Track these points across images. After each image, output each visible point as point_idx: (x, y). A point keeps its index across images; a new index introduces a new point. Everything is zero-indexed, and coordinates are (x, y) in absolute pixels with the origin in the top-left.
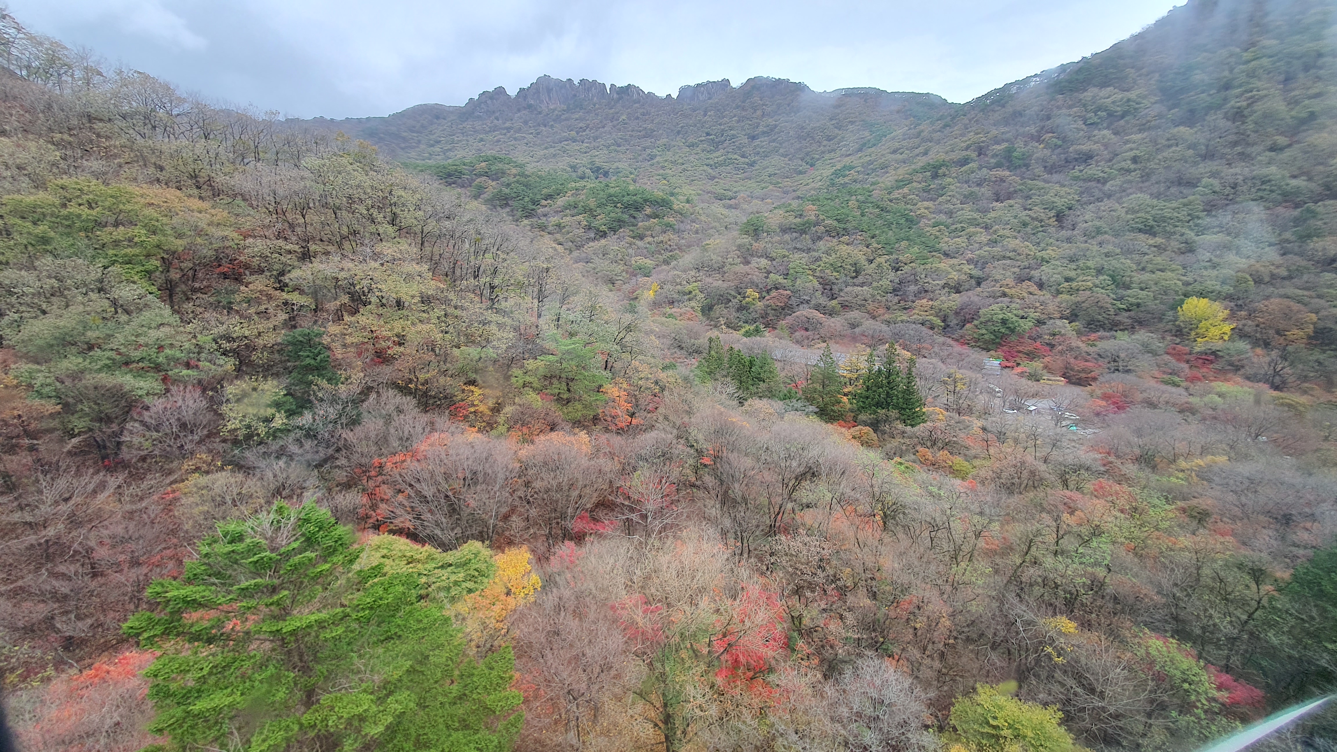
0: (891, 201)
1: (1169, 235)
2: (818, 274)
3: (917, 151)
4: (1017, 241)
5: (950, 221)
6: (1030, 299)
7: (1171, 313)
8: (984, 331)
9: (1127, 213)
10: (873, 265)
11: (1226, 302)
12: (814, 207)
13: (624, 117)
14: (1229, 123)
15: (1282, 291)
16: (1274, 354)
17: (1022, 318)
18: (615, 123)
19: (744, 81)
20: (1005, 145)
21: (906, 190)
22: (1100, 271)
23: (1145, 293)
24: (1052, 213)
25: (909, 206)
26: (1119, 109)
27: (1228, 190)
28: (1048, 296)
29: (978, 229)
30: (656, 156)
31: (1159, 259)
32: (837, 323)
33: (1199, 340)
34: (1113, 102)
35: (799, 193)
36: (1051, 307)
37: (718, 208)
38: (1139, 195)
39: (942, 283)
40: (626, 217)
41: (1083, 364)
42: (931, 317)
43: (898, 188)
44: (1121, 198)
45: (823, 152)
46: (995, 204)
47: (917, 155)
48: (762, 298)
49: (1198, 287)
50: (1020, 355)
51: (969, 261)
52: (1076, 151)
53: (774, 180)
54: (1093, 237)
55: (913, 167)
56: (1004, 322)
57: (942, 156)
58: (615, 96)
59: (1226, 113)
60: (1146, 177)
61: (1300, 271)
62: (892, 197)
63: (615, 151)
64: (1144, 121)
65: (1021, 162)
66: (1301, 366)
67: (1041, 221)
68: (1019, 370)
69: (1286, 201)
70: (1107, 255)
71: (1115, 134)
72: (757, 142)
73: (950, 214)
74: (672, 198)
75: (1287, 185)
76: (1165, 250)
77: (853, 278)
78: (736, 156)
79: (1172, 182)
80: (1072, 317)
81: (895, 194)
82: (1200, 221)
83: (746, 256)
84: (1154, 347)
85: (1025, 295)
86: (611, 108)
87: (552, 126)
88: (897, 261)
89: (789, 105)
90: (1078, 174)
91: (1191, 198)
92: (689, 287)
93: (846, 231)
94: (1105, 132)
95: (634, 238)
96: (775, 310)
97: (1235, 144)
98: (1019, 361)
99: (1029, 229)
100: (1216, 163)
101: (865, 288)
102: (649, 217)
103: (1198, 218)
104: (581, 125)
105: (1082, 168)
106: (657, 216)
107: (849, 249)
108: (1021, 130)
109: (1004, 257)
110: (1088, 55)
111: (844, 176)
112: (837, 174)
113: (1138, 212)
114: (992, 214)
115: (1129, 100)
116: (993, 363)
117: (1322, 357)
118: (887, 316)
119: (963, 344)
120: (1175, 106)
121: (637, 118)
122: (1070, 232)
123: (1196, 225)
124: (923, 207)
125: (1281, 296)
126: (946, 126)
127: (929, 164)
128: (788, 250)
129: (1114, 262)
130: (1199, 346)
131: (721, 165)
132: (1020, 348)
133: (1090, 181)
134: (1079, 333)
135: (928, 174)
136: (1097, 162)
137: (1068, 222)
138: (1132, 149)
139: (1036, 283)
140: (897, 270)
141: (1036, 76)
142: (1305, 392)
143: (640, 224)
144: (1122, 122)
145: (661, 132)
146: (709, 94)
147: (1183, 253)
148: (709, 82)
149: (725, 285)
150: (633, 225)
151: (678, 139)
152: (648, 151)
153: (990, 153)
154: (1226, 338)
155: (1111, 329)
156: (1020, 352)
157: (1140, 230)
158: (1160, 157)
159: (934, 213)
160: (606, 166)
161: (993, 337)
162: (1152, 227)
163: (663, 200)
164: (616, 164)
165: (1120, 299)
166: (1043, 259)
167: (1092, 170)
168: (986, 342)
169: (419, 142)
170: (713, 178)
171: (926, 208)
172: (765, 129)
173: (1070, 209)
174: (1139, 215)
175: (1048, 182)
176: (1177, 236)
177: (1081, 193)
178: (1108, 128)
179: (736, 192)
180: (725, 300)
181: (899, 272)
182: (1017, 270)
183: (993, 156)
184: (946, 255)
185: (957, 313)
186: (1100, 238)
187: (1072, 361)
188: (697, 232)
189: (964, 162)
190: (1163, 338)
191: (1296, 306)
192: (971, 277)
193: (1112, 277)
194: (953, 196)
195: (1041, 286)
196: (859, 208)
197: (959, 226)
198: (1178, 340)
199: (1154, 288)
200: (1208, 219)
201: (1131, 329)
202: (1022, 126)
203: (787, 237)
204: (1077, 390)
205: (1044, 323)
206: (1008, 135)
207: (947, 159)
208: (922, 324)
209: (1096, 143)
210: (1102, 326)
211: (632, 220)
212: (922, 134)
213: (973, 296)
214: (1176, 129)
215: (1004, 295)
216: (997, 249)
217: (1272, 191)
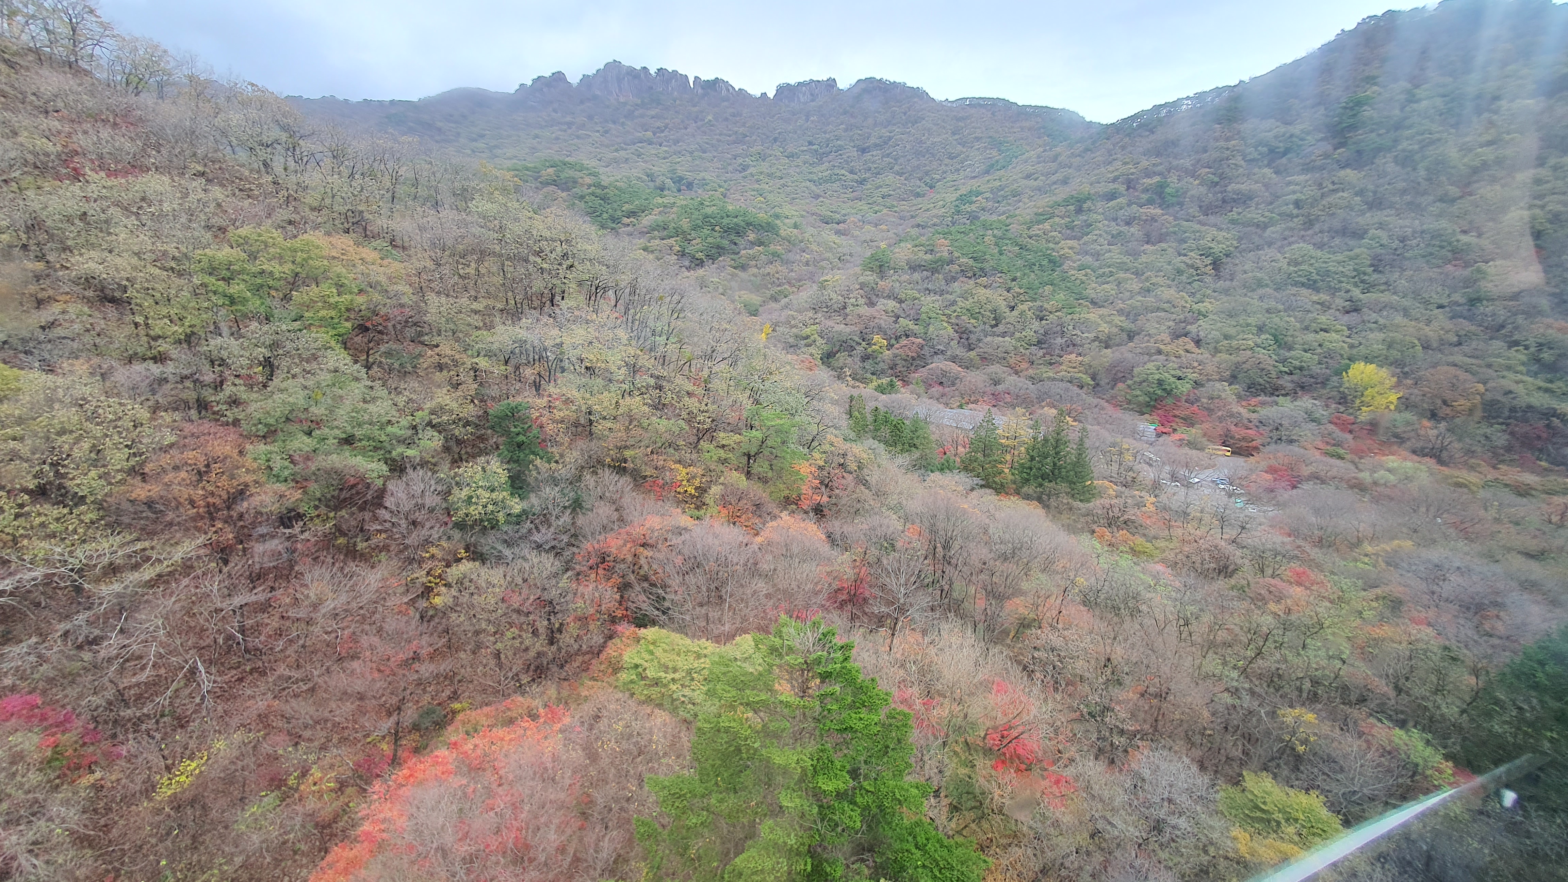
0: (1030, 238)
1: (1333, 291)
2: (953, 320)
3: (1054, 178)
4: (1172, 291)
5: (1097, 264)
6: (1186, 358)
7: (1335, 378)
8: (1139, 393)
9: (1289, 264)
10: (1015, 313)
11: (1393, 368)
12: (946, 242)
13: (710, 118)
14: (1398, 168)
15: (1451, 359)
16: (1443, 425)
17: (1179, 378)
18: (700, 123)
19: (853, 82)
20: (1157, 179)
21: (1047, 226)
22: (1261, 329)
23: (1309, 355)
24: (1209, 261)
25: (1051, 245)
26: (1281, 145)
27: (1396, 244)
28: (1207, 355)
29: (1128, 275)
30: (748, 166)
31: (1323, 318)
32: (976, 378)
33: (1364, 408)
34: (1276, 137)
35: (919, 220)
36: (1210, 368)
37: (828, 235)
38: (1301, 245)
39: (1091, 336)
40: (725, 243)
41: (1244, 432)
42: (1080, 375)
43: (1039, 222)
44: (1282, 247)
45: (945, 172)
46: (1146, 246)
47: (1055, 183)
48: (890, 346)
49: (1363, 350)
50: (1177, 420)
51: (1121, 312)
52: (1234, 192)
53: (889, 201)
54: (1253, 290)
55: (1054, 198)
56: (1160, 383)
57: (1086, 189)
58: (700, 91)
59: (1396, 156)
60: (1309, 223)
61: (1469, 336)
62: (1031, 233)
63: (701, 157)
64: (1308, 161)
65: (1175, 199)
66: (1467, 440)
67: (1197, 269)
68: (1176, 436)
69: (1456, 259)
70: (1268, 311)
71: (1276, 173)
72: (867, 156)
73: (1097, 255)
74: (778, 222)
75: (1458, 241)
76: (1329, 308)
77: (992, 327)
78: (843, 172)
79: (1337, 232)
80: (1233, 379)
81: (1036, 230)
82: (1366, 277)
83: (871, 297)
84: (1318, 415)
85: (1182, 352)
86: (694, 106)
87: (623, 124)
88: (1041, 309)
89: (905, 114)
90: (1236, 217)
91: (1357, 251)
92: (807, 331)
93: (984, 273)
94: (1266, 171)
95: (735, 268)
96: (906, 360)
97: (1404, 192)
98: (1175, 427)
99: (1184, 278)
100: (1385, 212)
101: (1007, 338)
102: (753, 244)
103: (1365, 274)
104: (658, 124)
105: (1240, 210)
106: (761, 244)
107: (988, 292)
108: (1175, 163)
109: (1158, 309)
110: (1246, 79)
111: (971, 203)
112: (962, 199)
113: (1300, 264)
114: (1144, 258)
115: (1292, 136)
116: (1148, 427)
117: (1488, 431)
118: (1031, 372)
119: (1116, 406)
120: (1342, 145)
121: (726, 119)
122: (1228, 283)
123: (1363, 281)
124: (1067, 246)
125: (1448, 364)
126: (1087, 150)
127: (1072, 197)
128: (919, 291)
129: (1276, 320)
130: (1364, 415)
131: (826, 182)
132: (1177, 413)
133: (1249, 226)
134: (1239, 397)
135: (1072, 208)
136: (1257, 204)
137: (1225, 272)
138: (1294, 192)
139: (1193, 339)
140: (1041, 319)
141: (1188, 98)
142: (1472, 468)
143: (743, 252)
144: (1284, 160)
145: (754, 138)
146: (812, 95)
147: (1348, 312)
148: (812, 81)
149: (848, 329)
150: (734, 253)
151: (775, 147)
152: (740, 161)
153: (1140, 187)
154: (1392, 407)
155: (1272, 394)
156: (1175, 416)
157: (1303, 285)
158: (1324, 202)
159: (1078, 254)
160: (690, 176)
161: (1148, 399)
162: (1315, 282)
163: (768, 224)
164: (702, 174)
165: (1283, 361)
166: (1200, 313)
167: (1253, 214)
168: (1139, 404)
169: (458, 134)
170: (817, 197)
171: (1070, 248)
172: (878, 141)
173: (1227, 256)
174: (1302, 267)
175: (1204, 225)
176: (1342, 293)
177: (1240, 239)
178: (1268, 165)
179: (845, 215)
180: (847, 346)
181: (1044, 322)
182: (1171, 323)
183: (1146, 190)
184: (1094, 303)
185: (1108, 370)
186: (1261, 291)
187: (1233, 428)
188: (807, 264)
189: (1112, 196)
190: (1327, 406)
191: (1463, 375)
192: (1122, 330)
193: (1275, 336)
194: (1100, 235)
195: (1198, 342)
196: (996, 244)
197: (1107, 270)
198: (1342, 409)
199: (1319, 350)
200: (1375, 276)
201: (1293, 394)
202: (1175, 158)
203: (917, 276)
204: (1240, 461)
205: (1202, 385)
206: (1160, 168)
207: (1092, 192)
208: (1070, 382)
209: (1256, 182)
210: (1263, 390)
211: (733, 247)
212: (1060, 159)
213: (1125, 353)
214: (1342, 173)
215: (1160, 352)
216: (1150, 300)
217: (1442, 247)
